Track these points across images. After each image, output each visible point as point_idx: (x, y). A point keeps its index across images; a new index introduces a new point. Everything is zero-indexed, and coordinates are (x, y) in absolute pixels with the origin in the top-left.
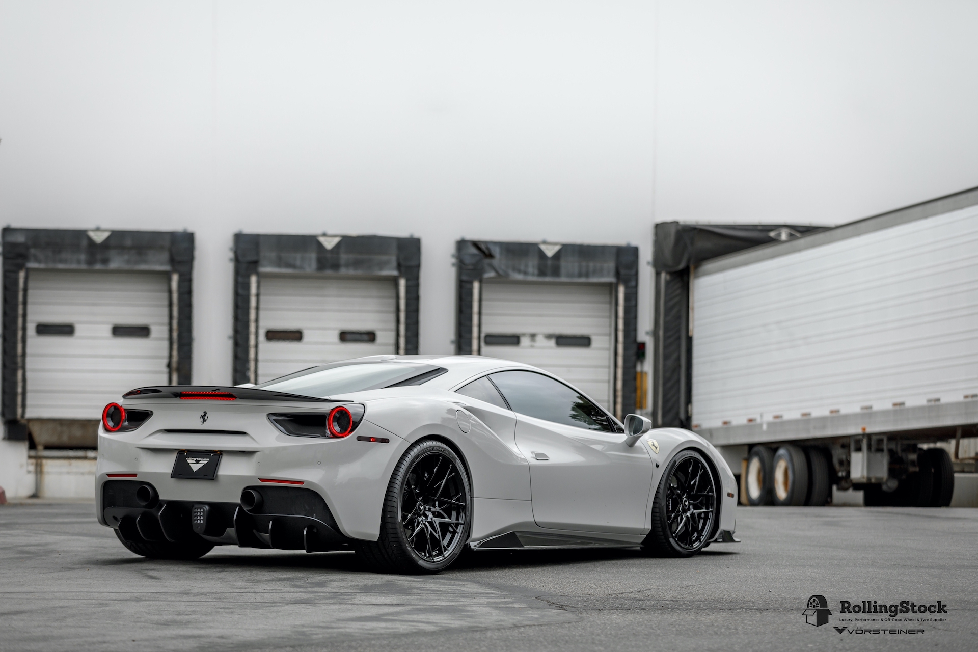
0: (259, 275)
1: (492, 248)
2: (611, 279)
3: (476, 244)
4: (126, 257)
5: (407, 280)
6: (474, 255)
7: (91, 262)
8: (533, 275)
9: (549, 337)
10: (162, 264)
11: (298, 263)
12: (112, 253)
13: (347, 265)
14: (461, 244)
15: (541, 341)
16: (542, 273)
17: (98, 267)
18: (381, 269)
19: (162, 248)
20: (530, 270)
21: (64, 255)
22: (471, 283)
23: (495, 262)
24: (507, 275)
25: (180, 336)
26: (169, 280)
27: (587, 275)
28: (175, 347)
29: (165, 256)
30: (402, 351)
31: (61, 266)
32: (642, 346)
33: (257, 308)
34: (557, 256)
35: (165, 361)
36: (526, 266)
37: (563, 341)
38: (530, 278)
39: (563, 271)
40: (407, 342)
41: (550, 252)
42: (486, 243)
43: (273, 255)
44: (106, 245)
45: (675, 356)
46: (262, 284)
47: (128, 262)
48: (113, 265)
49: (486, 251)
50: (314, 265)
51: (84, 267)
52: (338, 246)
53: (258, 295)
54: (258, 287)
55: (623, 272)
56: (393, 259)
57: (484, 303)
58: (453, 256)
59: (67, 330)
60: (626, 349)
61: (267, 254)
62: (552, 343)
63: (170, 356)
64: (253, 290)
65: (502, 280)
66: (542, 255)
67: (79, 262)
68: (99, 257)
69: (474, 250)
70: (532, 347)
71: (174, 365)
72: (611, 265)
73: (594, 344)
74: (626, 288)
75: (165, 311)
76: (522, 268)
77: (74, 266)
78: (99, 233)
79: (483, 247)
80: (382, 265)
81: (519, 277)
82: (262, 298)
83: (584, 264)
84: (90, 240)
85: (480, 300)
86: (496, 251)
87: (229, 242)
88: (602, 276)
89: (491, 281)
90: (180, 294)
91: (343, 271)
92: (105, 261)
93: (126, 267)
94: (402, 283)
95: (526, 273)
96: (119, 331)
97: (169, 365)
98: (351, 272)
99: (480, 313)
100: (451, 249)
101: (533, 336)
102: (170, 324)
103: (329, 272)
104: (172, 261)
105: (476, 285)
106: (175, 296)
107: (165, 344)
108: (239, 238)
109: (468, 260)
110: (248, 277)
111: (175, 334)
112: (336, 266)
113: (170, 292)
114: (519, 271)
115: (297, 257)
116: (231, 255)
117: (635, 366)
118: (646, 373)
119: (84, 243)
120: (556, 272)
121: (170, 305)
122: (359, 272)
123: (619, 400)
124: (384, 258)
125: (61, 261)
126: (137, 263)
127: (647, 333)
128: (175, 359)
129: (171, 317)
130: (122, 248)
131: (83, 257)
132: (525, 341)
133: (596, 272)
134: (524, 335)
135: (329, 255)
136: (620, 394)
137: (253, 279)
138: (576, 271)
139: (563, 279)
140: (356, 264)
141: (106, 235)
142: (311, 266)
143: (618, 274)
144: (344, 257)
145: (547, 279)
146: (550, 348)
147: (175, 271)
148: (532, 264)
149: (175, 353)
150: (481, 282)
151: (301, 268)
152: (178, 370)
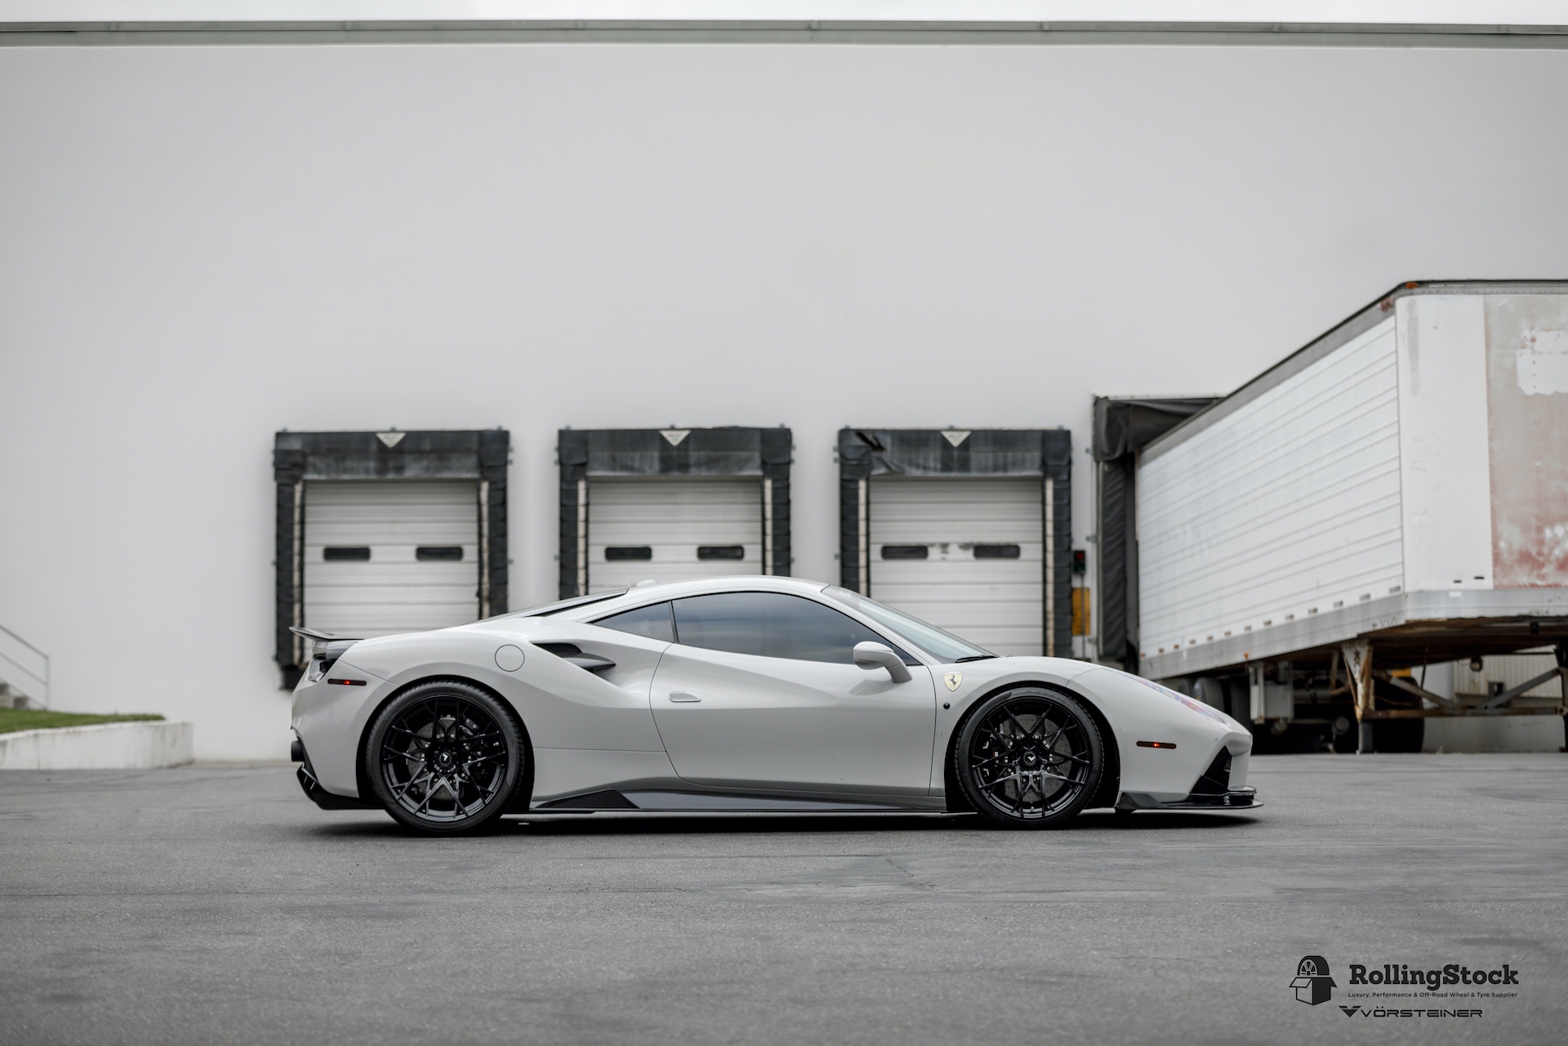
0: (590, 481)
1: (881, 437)
2: (1037, 473)
3: (860, 434)
4: (425, 463)
5: (774, 481)
6: (859, 447)
7: (381, 471)
8: (935, 470)
9: (965, 547)
10: (468, 471)
11: (637, 464)
12: (407, 459)
13: (698, 465)
14: (844, 434)
15: (954, 552)
16: (946, 467)
17: (391, 476)
18: (741, 469)
19: (468, 451)
20: (932, 464)
21: (349, 464)
22: (856, 482)
23: (886, 456)
24: (902, 471)
25: (491, 558)
26: (479, 490)
27: (1005, 468)
28: (486, 571)
29: (472, 461)
30: (769, 570)
31: (345, 477)
32: (1080, 556)
33: (587, 521)
34: (965, 445)
35: (475, 589)
36: (926, 459)
37: (983, 551)
38: (932, 474)
39: (973, 463)
40: (775, 558)
41: (956, 440)
42: (873, 431)
43: (606, 455)
44: (399, 449)
45: (1118, 567)
46: (591, 490)
47: (427, 469)
48: (409, 474)
49: (875, 443)
50: (657, 466)
51: (373, 477)
52: (686, 441)
53: (587, 505)
54: (587, 495)
55: (1051, 463)
56: (757, 457)
57: (873, 507)
58: (835, 449)
59: (361, 554)
60: (1056, 560)
61: (599, 454)
62: (970, 554)
63: (480, 584)
64: (582, 499)
65: (895, 477)
66: (946, 444)
67: (367, 471)
68: (391, 464)
69: (858, 442)
70: (944, 559)
71: (485, 593)
72: (1036, 455)
73: (1024, 555)
74: (1056, 483)
75: (474, 527)
76: (921, 462)
77: (361, 477)
78: (392, 435)
79: (870, 437)
80: (742, 464)
81: (918, 473)
82: (592, 508)
83: (1000, 454)
84: (380, 442)
85: (868, 503)
86: (887, 442)
87: (554, 441)
88: (1025, 468)
89: (881, 479)
90: (491, 506)
91: (694, 472)
92: (400, 469)
93: (425, 476)
94: (768, 484)
95: (925, 468)
96: (425, 553)
97: (479, 594)
98: (704, 473)
99: (868, 519)
100: (833, 440)
101: (944, 546)
102: (480, 543)
103: (675, 474)
104: (482, 467)
105: (862, 485)
106: (485, 509)
107: (475, 568)
108: (564, 435)
109: (850, 454)
110: (576, 483)
111: (486, 556)
112: (684, 467)
113: (479, 504)
114: (918, 466)
115: (636, 458)
116: (555, 456)
117: (1070, 581)
118: (1088, 589)
119: (374, 447)
120: (965, 465)
121: (480, 520)
122: (714, 473)
123: (1051, 624)
124: (745, 454)
125: (345, 471)
126: (438, 470)
127: (1088, 539)
128: (486, 586)
129: (480, 535)
130: (419, 453)
131: (372, 465)
132: (934, 553)
133: (1015, 465)
134: (933, 545)
135: (675, 453)
136: (1051, 616)
137: (582, 485)
138: (991, 463)
139: (974, 474)
140: (710, 463)
141: (400, 436)
142: (653, 467)
143: (1044, 465)
144: (694, 455)
145: (953, 475)
146: (968, 561)
147: (484, 478)
148: (933, 457)
149: (486, 579)
150: (868, 480)
151: (641, 470)
152: (490, 599)
